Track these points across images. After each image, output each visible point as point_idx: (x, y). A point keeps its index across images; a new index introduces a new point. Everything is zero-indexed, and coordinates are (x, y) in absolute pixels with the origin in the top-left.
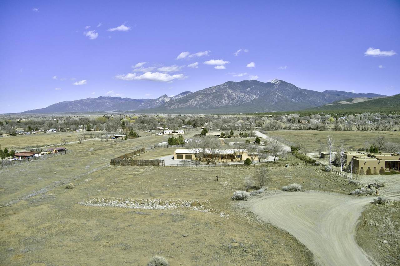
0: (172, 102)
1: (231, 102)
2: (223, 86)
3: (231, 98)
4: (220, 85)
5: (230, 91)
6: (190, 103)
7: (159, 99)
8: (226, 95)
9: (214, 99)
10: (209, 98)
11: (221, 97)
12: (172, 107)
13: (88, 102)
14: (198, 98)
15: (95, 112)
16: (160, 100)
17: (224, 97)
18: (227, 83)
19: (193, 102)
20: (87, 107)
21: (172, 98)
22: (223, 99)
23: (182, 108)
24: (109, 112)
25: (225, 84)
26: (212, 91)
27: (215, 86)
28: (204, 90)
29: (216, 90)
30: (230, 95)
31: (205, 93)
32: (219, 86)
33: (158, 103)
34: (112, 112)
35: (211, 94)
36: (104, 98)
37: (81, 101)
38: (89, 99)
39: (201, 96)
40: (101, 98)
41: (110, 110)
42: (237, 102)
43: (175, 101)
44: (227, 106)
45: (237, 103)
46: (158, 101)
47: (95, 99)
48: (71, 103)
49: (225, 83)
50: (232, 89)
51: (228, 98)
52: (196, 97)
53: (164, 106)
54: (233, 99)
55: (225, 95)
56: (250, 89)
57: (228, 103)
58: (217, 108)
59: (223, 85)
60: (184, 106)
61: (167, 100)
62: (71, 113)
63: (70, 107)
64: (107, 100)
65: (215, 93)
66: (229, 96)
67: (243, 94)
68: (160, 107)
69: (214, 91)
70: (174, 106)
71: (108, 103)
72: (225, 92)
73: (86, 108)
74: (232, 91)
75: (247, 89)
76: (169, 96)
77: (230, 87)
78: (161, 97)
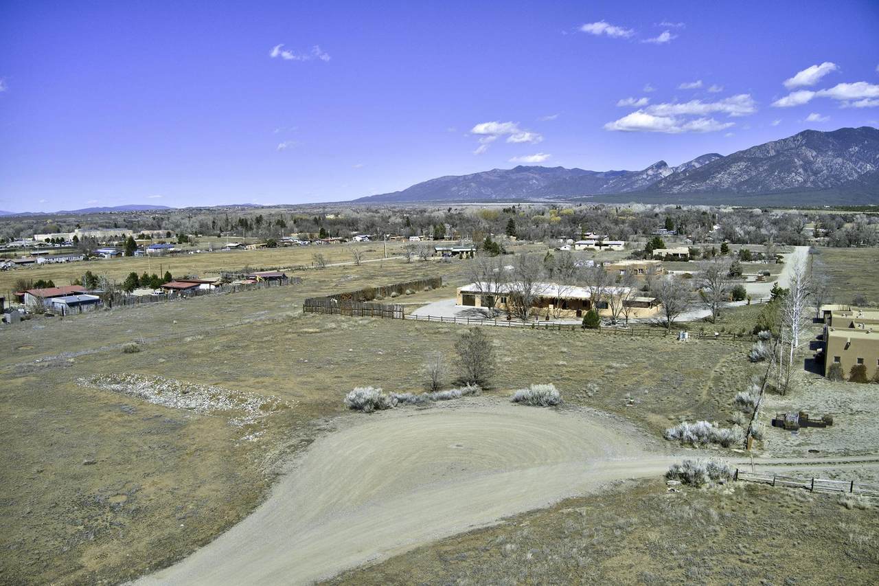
0: (675, 178)
1: (812, 178)
2: (794, 141)
3: (812, 170)
4: (787, 139)
5: (811, 154)
6: (717, 181)
7: (647, 170)
8: (801, 162)
9: (771, 171)
10: (761, 169)
11: (788, 167)
12: (676, 189)
13: (492, 178)
14: (734, 169)
15: (504, 200)
16: (650, 172)
17: (796, 167)
18: (802, 134)
19: (724, 179)
20: (490, 190)
21: (677, 168)
22: (793, 171)
23: (697, 192)
24: (536, 200)
25: (799, 138)
26: (768, 152)
27: (776, 142)
28: (750, 150)
29: (777, 151)
30: (810, 163)
31: (750, 157)
32: (785, 140)
33: (645, 179)
34: (542, 200)
35: (766, 159)
36: (528, 169)
37: (476, 176)
38: (494, 171)
39: (742, 165)
40: (520, 169)
41: (538, 196)
42: (825, 179)
43: (682, 176)
44: (802, 188)
45: (826, 183)
46: (645, 176)
47: (507, 172)
48: (455, 180)
49: (797, 135)
50: (814, 148)
51: (806, 170)
52: (731, 167)
53: (655, 187)
54: (815, 173)
55: (798, 162)
56: (856, 148)
57: (805, 182)
58: (778, 192)
59: (794, 138)
60: (703, 187)
61: (665, 173)
62: (455, 202)
63: (453, 189)
64: (533, 173)
65: (774, 157)
66: (807, 165)
67: (840, 160)
68: (649, 189)
69: (772, 153)
70: (680, 187)
71: (534, 181)
72: (798, 156)
73: (487, 191)
74: (814, 153)
75: (851, 150)
76: (670, 166)
77: (810, 145)
78: (651, 168)
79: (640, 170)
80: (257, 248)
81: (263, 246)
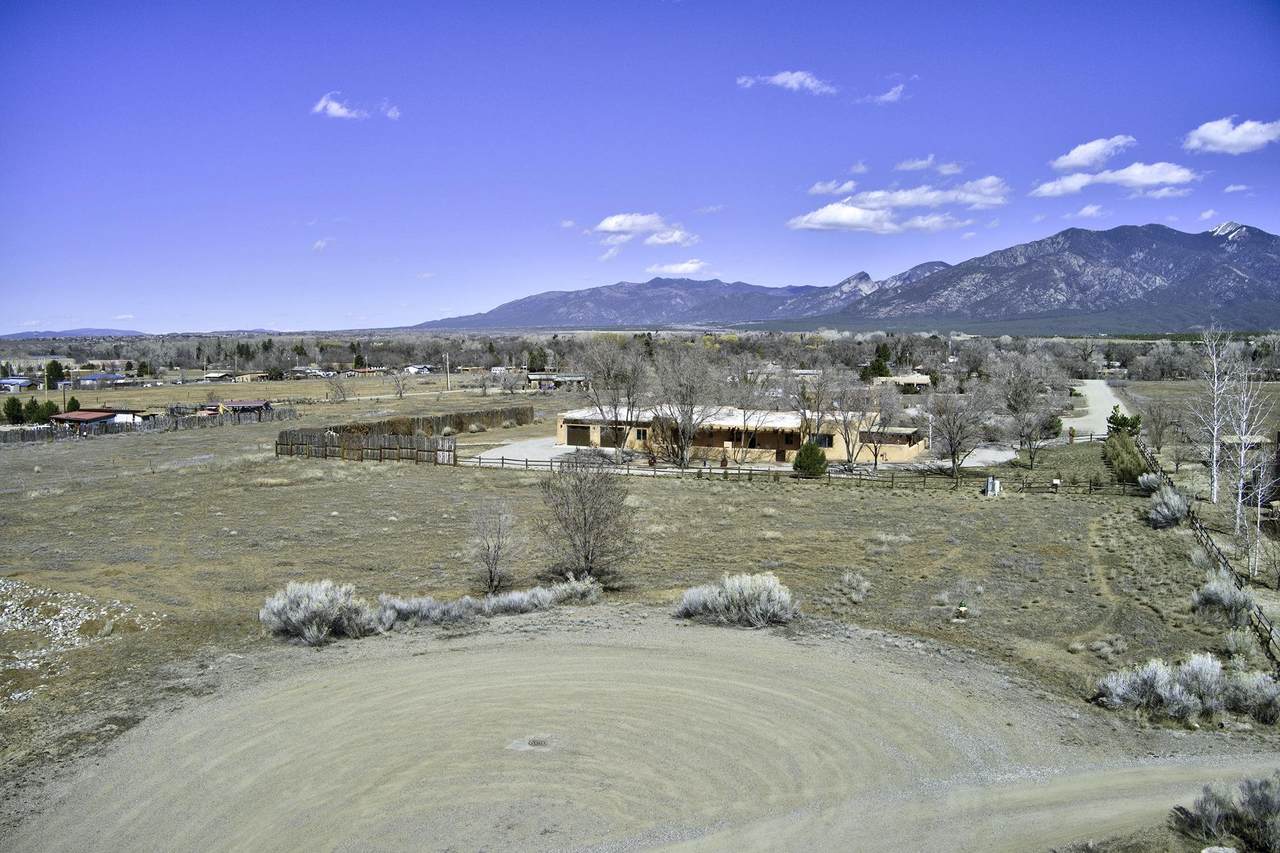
0: (882, 296)
1: (1078, 297)
2: (1053, 243)
3: (1078, 284)
4: (1043, 241)
5: (1076, 262)
6: (942, 300)
7: (841, 285)
8: (1063, 274)
9: (1020, 285)
10: (1005, 284)
11: (1043, 280)
12: (883, 312)
13: (618, 295)
14: (966, 283)
15: (635, 326)
16: (846, 288)
17: (1055, 281)
18: (1064, 233)
19: (951, 298)
20: (614, 312)
21: (884, 283)
22: (1051, 287)
23: (914, 316)
24: (680, 326)
25: (1060, 239)
26: (1016, 260)
27: (1026, 246)
28: (989, 256)
29: (1029, 259)
30: (1076, 275)
31: (989, 266)
32: (1039, 243)
33: (838, 298)
34: (689, 327)
35: (1012, 270)
36: (669, 282)
37: (595, 293)
38: (620, 285)
39: (979, 277)
40: (657, 283)
41: (684, 322)
42: (1097, 299)
43: (891, 294)
44: (1064, 309)
45: (1098, 303)
46: (838, 294)
47: (640, 286)
48: (565, 298)
49: (1057, 236)
50: (1081, 253)
51: (1069, 285)
52: (962, 281)
53: (853, 311)
54: (1083, 289)
55: (1058, 274)
56: (1141, 254)
57: (1069, 301)
58: (1031, 316)
59: (1053, 240)
60: (921, 309)
61: (866, 289)
62: (564, 329)
63: (562, 310)
64: (676, 288)
65: (1024, 266)
66: (1072, 277)
67: (1118, 271)
68: (844, 311)
69: (1022, 261)
70: (888, 309)
71: (678, 300)
72: (1059, 264)
73: (610, 315)
74: (1082, 261)
75: (1133, 256)
76: (874, 278)
77: (1076, 250)
78: (848, 281)
79: (830, 285)
80: (252, 380)
81: (263, 377)
